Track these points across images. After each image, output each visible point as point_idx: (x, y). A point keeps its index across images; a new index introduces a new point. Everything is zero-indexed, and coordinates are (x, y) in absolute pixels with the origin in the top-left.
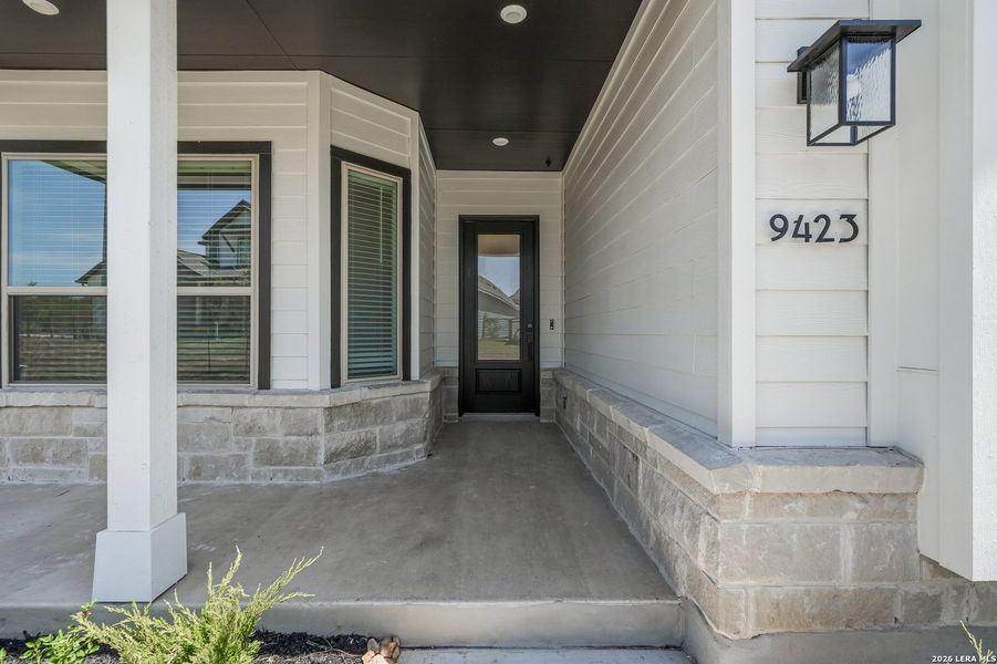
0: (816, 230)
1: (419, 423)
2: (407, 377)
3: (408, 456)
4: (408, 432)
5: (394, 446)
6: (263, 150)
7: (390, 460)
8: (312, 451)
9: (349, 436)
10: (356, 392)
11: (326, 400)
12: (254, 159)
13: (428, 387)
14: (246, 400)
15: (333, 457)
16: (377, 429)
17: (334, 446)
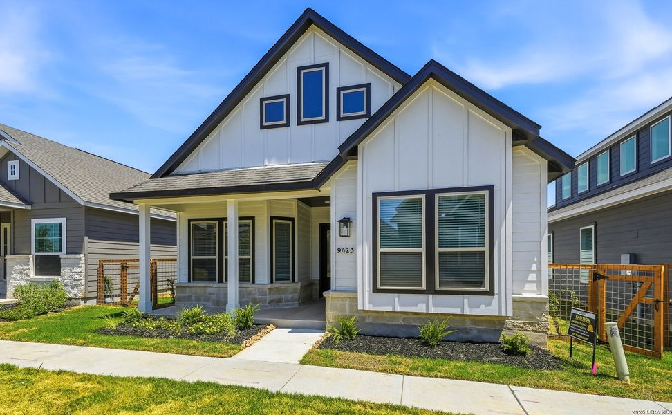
0: (346, 251)
1: (297, 295)
2: (294, 281)
3: (293, 305)
4: (293, 297)
5: (289, 301)
6: (253, 218)
7: (287, 305)
8: (266, 300)
9: (276, 297)
10: (277, 285)
11: (269, 286)
12: (250, 222)
13: (300, 284)
14: (249, 286)
15: (271, 302)
16: (283, 296)
17: (271, 299)
